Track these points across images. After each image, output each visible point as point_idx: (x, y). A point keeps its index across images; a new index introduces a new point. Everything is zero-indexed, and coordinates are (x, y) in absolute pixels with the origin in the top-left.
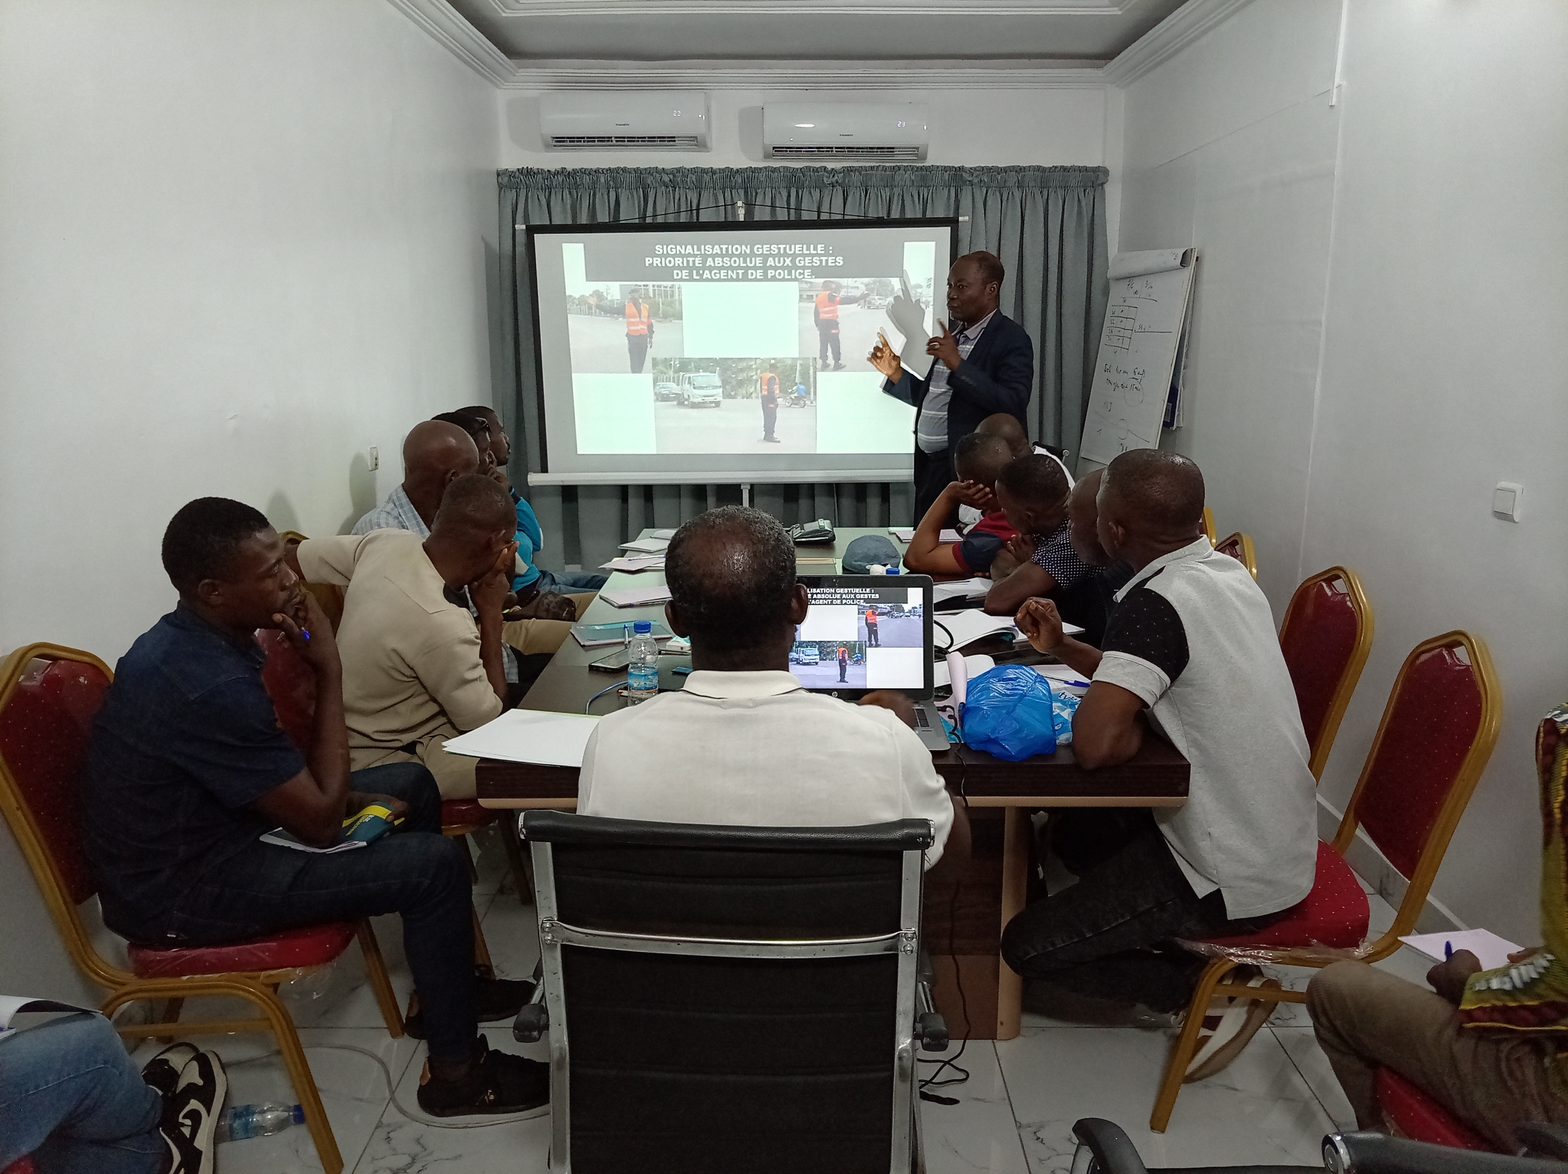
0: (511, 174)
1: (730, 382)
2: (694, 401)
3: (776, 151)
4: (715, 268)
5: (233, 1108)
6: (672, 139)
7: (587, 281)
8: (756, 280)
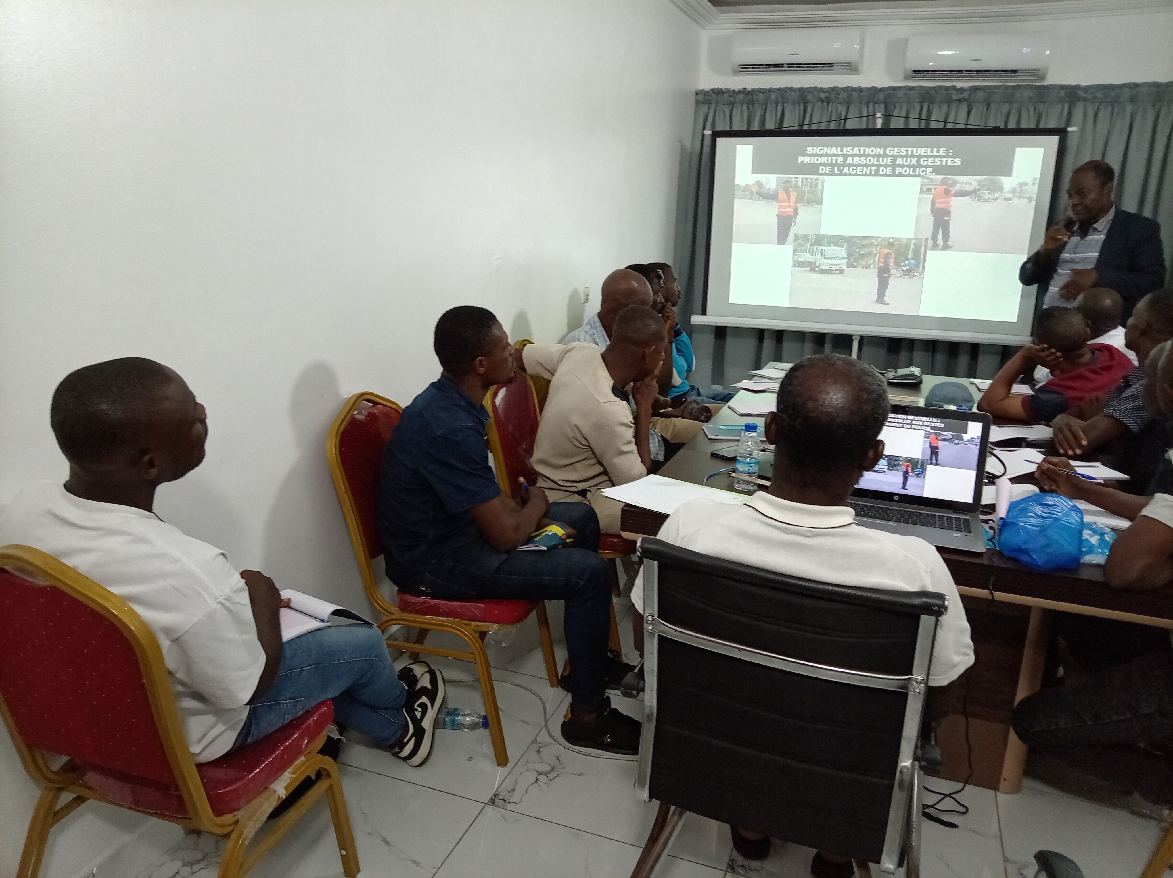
0: (705, 93)
1: (854, 255)
2: (823, 268)
3: (915, 73)
4: (853, 165)
5: (447, 708)
6: (831, 65)
7: (752, 173)
8: (885, 175)
